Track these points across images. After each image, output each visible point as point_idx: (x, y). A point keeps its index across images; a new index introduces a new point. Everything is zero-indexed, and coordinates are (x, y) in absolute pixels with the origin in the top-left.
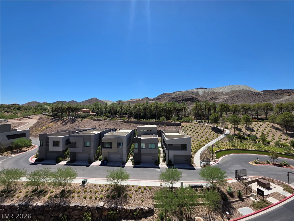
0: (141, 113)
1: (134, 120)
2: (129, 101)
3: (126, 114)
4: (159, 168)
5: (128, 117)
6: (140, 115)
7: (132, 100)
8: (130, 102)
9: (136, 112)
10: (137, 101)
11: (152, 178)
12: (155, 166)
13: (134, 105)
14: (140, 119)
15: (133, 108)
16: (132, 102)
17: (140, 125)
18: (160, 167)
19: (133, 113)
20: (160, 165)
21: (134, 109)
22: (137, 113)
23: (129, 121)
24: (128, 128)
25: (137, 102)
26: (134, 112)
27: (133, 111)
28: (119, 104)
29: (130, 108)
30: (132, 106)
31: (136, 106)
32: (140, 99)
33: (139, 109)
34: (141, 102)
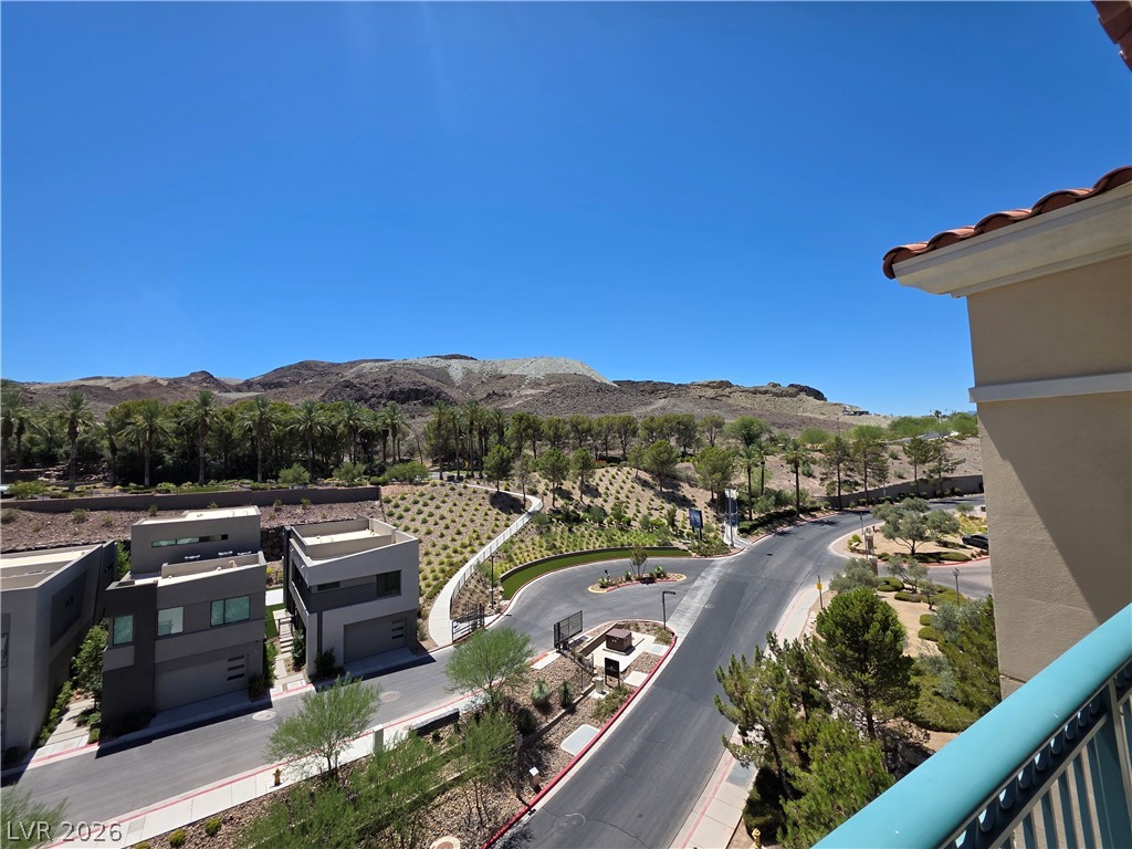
0: (163, 451)
1: (115, 492)
2: (76, 388)
3: (50, 460)
4: (269, 705)
5: (59, 477)
6: (160, 460)
7: (100, 383)
8: (77, 395)
9: (124, 449)
10: (135, 389)
11: (227, 769)
12: (247, 704)
13: (113, 412)
14: (153, 484)
15: (108, 424)
16: (102, 393)
17: (153, 515)
18: (273, 699)
19: (107, 454)
20: (275, 693)
21: (111, 431)
22: (133, 454)
23: (72, 497)
24: (63, 539)
25: (138, 394)
26: (113, 449)
27: (106, 443)
29: (80, 429)
30: (98, 416)
31: (128, 415)
32: (161, 382)
33: (152, 432)
34: (165, 396)
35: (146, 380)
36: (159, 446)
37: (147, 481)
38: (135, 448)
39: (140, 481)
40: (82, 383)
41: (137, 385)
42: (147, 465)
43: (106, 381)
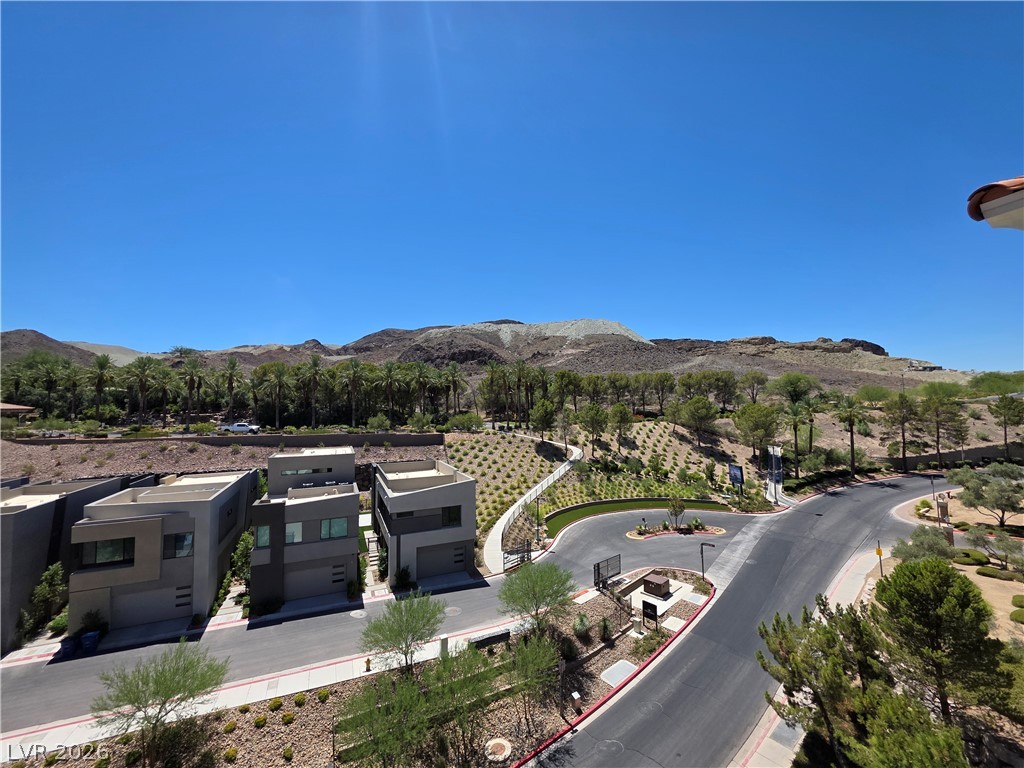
0: (287, 401)
2: (232, 354)
3: (217, 407)
4: (361, 606)
5: (222, 420)
6: (286, 408)
7: (247, 350)
8: (233, 359)
9: (263, 400)
10: (269, 354)
11: (332, 652)
12: (346, 603)
13: (255, 371)
14: (282, 427)
15: (252, 380)
16: (248, 358)
17: (282, 451)
18: (364, 602)
19: (252, 403)
20: (366, 597)
21: (254, 387)
22: (268, 403)
23: (231, 435)
24: (226, 465)
25: (271, 358)
26: (256, 400)
27: (251, 395)
28: (176, 365)
29: (235, 384)
30: (246, 374)
31: (265, 374)
32: (285, 348)
33: (280, 387)
34: (288, 359)
35: (276, 348)
36: (285, 397)
37: (277, 424)
38: (269, 399)
39: (273, 425)
40: (236, 350)
41: (269, 352)
42: (277, 411)
43: (250, 348)
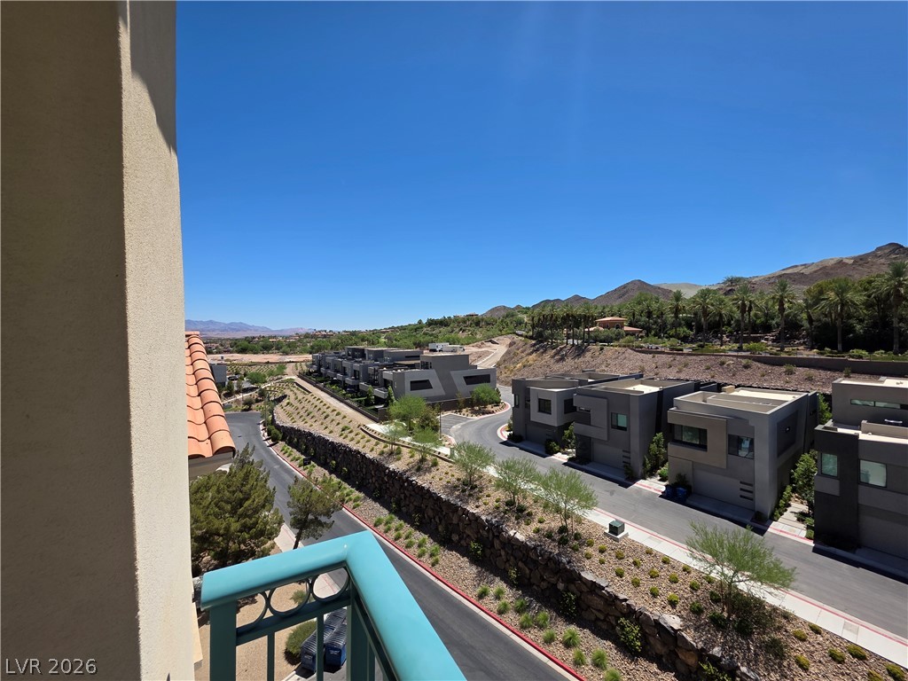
0: (851, 321)
1: (813, 354)
2: (780, 276)
3: (767, 328)
5: (773, 341)
6: (851, 329)
7: (795, 270)
8: (782, 281)
9: (819, 320)
10: (824, 270)
13: (809, 291)
14: (846, 349)
15: (806, 301)
16: (799, 278)
17: (847, 376)
19: (806, 324)
21: (808, 306)
22: (826, 324)
23: (783, 355)
24: (779, 384)
25: (827, 274)
26: (810, 320)
27: (804, 316)
28: (728, 293)
29: (786, 305)
30: (799, 295)
31: (821, 292)
32: (847, 261)
33: (843, 306)
34: (851, 273)
35: (833, 262)
36: (850, 316)
37: (840, 347)
38: (828, 320)
39: (833, 347)
40: (783, 272)
41: (825, 267)
42: (839, 333)
43: (800, 268)
